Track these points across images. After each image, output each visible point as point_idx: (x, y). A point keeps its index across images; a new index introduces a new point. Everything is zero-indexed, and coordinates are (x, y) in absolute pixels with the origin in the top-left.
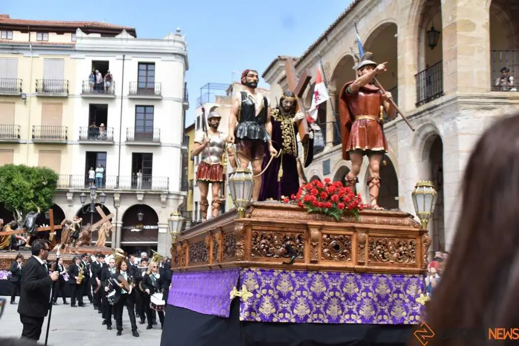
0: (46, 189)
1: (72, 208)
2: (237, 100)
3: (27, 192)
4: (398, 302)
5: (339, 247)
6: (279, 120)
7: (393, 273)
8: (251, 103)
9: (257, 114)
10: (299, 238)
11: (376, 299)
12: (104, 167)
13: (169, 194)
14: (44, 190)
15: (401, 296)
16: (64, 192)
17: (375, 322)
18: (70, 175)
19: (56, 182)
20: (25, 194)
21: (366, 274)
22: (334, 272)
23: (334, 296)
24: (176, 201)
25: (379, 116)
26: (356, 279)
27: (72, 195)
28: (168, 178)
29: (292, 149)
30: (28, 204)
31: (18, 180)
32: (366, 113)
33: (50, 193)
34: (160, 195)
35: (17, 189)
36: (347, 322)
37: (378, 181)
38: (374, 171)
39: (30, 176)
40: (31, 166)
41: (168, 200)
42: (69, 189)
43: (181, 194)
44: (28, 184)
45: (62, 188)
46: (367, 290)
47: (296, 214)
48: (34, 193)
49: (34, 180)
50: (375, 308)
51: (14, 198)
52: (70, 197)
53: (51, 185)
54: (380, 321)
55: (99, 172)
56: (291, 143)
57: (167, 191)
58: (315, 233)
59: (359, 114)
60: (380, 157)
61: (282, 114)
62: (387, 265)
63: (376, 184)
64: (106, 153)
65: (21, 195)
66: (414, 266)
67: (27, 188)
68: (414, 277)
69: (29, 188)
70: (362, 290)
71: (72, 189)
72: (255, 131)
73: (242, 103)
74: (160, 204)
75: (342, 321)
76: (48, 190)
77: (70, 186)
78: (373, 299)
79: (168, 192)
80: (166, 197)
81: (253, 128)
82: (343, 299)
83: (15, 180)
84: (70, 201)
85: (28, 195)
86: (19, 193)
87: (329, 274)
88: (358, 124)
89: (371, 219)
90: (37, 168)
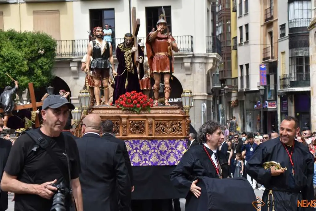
0: (42, 58)
1: (78, 81)
2: (90, 46)
3: (20, 64)
4: (172, 154)
5: (139, 127)
6: (124, 51)
7: (169, 139)
8: (98, 48)
9: (102, 53)
10: (117, 123)
11: (159, 153)
12: (112, 27)
13: (194, 57)
14: (39, 60)
15: (174, 151)
16: (66, 63)
17: (158, 165)
18: (72, 41)
19: (54, 50)
20: (17, 66)
21: (153, 140)
22: (136, 140)
23: (136, 152)
24: (203, 65)
25: (168, 52)
26: (148, 143)
27: (76, 65)
28: (192, 37)
29: (131, 69)
30: (22, 78)
31: (9, 49)
32: (160, 52)
33: (47, 64)
34: (182, 59)
35: (8, 61)
36: (144, 165)
37: (169, 89)
38: (166, 84)
39: (21, 43)
40: (23, 32)
41: (193, 65)
42: (73, 57)
43: (210, 56)
44: (20, 54)
45: (64, 57)
46: (154, 148)
47: (116, 111)
48: (28, 64)
49: (27, 49)
50: (159, 158)
51: (5, 72)
52: (74, 67)
53: (48, 53)
54: (162, 164)
55: (106, 35)
56: (130, 66)
57: (191, 53)
58: (124, 120)
59: (156, 52)
60: (169, 76)
61: (126, 47)
62: (166, 135)
63: (168, 91)
64: (113, 9)
65: (13, 67)
66: (181, 135)
67: (19, 59)
68: (181, 141)
69: (21, 58)
70: (151, 148)
71: (76, 57)
72: (102, 64)
73: (93, 48)
74: (183, 70)
75: (141, 165)
76: (45, 60)
77: (73, 54)
78: (157, 153)
79: (193, 55)
80: (190, 61)
81: (100, 62)
82: (141, 153)
83: (4, 50)
84: (74, 73)
85: (21, 68)
86: (10, 66)
87: (133, 141)
88: (156, 58)
89: (158, 111)
90: (29, 33)
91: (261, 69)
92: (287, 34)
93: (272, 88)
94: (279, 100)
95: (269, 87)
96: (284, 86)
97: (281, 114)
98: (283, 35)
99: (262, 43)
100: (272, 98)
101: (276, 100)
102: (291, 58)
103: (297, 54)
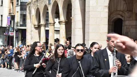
91: (8, 18)
92: (19, 4)
93: (12, 26)
94: (15, 31)
95: (11, 26)
96: (17, 26)
97: (16, 38)
98: (18, 4)
99: (9, 7)
100: (12, 31)
101: (14, 32)
102: (21, 14)
103: (23, 13)
